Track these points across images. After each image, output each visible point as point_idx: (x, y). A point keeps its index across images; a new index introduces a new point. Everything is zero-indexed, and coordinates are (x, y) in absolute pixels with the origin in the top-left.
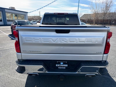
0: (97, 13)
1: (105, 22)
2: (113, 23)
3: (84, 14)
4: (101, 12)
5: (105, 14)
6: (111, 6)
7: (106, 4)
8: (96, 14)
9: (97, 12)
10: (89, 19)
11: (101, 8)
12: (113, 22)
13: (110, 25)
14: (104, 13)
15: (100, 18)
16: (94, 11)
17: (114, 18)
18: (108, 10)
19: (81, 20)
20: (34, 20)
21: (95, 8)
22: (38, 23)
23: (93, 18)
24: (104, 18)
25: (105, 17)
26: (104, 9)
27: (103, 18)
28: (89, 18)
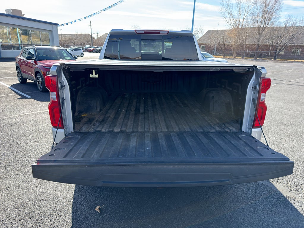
0: (240, 27)
1: (260, 51)
2: (282, 53)
3: (209, 31)
4: (250, 25)
5: (260, 30)
6: (277, 10)
7: (263, 6)
8: (239, 31)
9: (241, 24)
10: (222, 43)
11: (252, 14)
12: (280, 51)
13: (275, 59)
14: (259, 28)
15: (249, 42)
16: (233, 23)
17: (283, 42)
18: (269, 20)
19: (200, 45)
20: (74, 45)
21: (236, 13)
22: (86, 54)
23: (231, 42)
24: (259, 40)
25: (262, 38)
26: (260, 18)
27: (256, 40)
28: (221, 40)
